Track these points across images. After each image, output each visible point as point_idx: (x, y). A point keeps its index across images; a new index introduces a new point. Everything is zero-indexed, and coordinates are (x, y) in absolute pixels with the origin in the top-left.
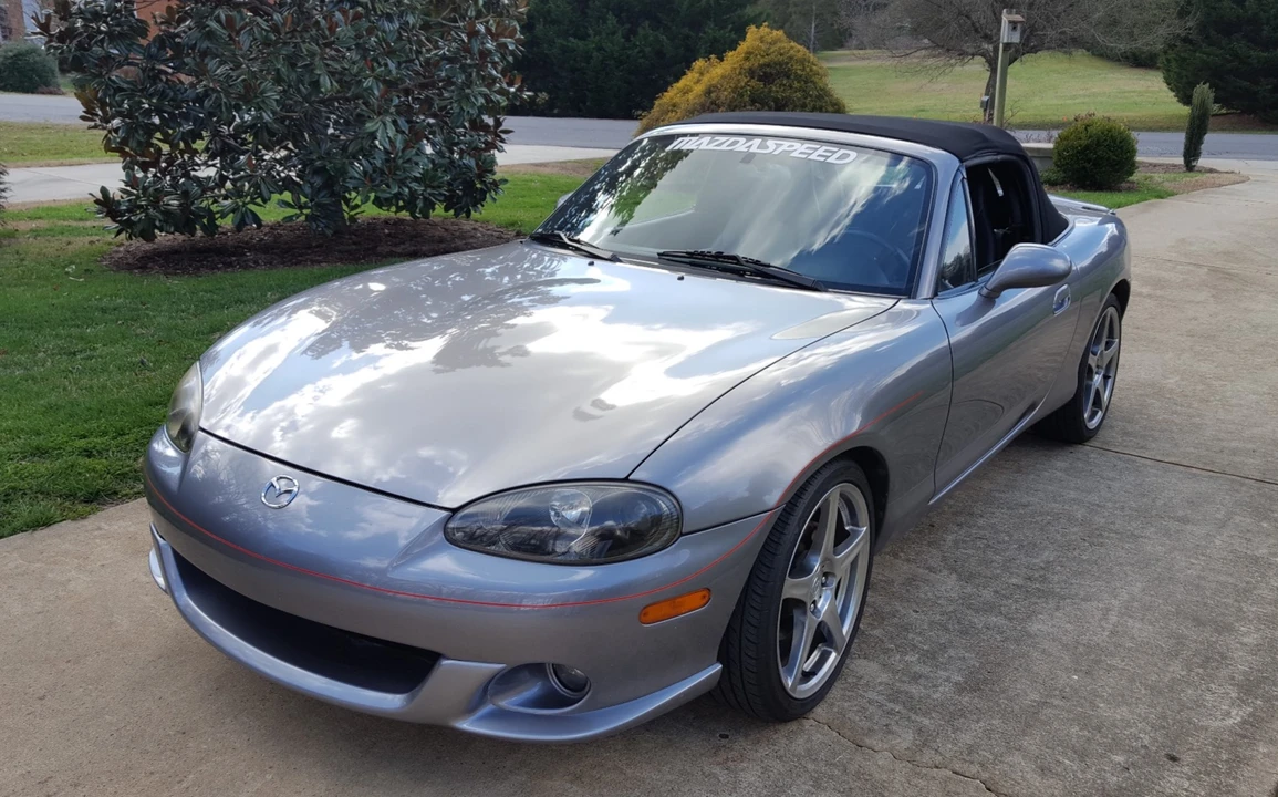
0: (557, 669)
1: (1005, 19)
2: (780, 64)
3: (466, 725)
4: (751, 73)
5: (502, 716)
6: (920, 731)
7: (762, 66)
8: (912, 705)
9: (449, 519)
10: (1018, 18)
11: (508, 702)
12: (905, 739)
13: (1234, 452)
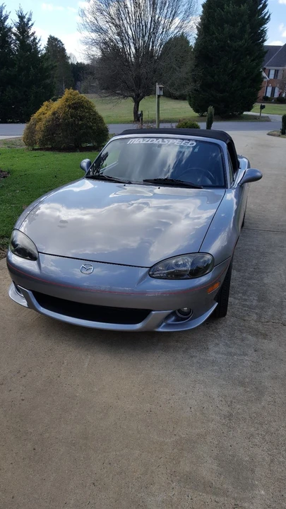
0: (179, 311)
1: (157, 86)
2: (79, 103)
3: (160, 330)
4: (69, 106)
5: (168, 325)
6: (256, 314)
7: (73, 104)
8: (250, 307)
9: (149, 271)
10: (161, 86)
11: (170, 321)
12: (255, 317)
13: (282, 226)
